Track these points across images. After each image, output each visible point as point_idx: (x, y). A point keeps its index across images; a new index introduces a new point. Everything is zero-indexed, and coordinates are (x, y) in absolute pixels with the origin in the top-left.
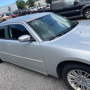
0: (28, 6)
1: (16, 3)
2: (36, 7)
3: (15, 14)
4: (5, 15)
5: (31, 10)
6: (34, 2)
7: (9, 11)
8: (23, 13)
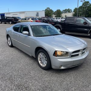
0: (55, 16)
1: (45, 10)
2: (60, 18)
3: (39, 20)
4: (31, 19)
5: (55, 19)
6: (62, 13)
7: (37, 16)
8: (46, 21)
